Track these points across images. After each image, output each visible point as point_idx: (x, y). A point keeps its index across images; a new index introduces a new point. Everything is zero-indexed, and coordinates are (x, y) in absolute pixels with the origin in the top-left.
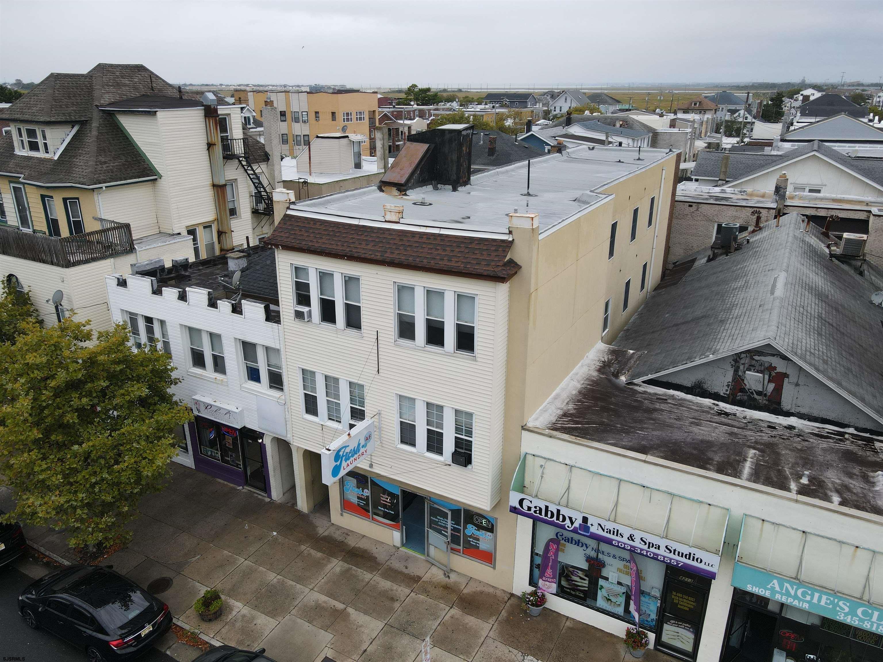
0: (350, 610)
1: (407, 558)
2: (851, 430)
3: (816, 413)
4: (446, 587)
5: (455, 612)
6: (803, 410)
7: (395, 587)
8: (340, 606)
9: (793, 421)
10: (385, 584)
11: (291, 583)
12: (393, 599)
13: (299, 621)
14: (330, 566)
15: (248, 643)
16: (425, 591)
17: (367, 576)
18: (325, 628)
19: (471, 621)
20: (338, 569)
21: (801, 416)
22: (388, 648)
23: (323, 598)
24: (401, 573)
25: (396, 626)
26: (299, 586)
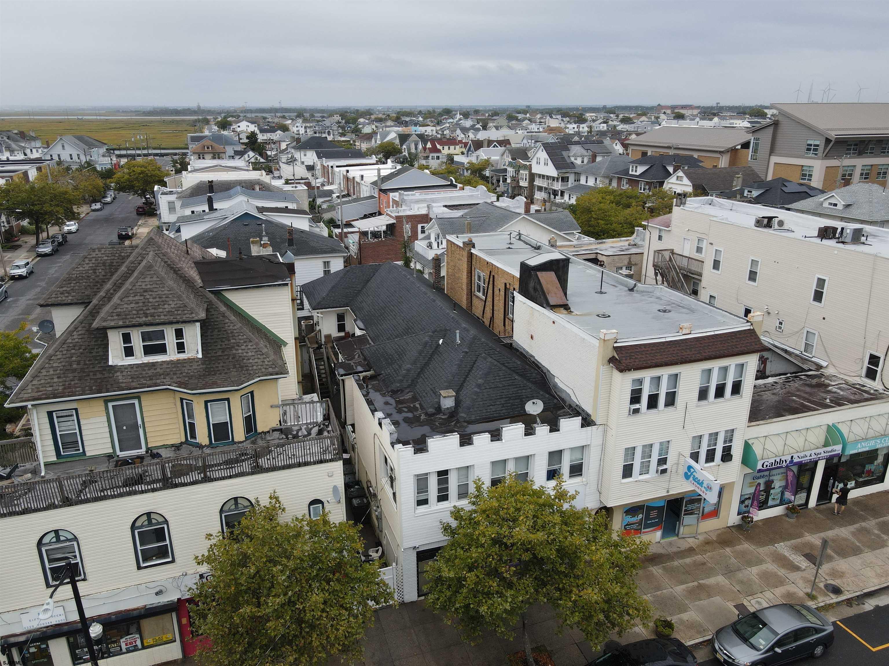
0: (700, 582)
1: (670, 543)
2: (789, 375)
3: (777, 372)
4: (708, 543)
5: (728, 549)
6: (773, 373)
7: (693, 559)
8: (695, 583)
9: (771, 380)
10: (688, 560)
11: (659, 593)
12: (704, 564)
13: (697, 603)
14: (655, 572)
15: (702, 630)
16: (706, 551)
17: (676, 563)
18: (709, 596)
19: (739, 548)
20: (660, 571)
21: (772, 376)
22: (741, 582)
23: (683, 587)
24: (682, 552)
25: (726, 572)
26: (664, 591)
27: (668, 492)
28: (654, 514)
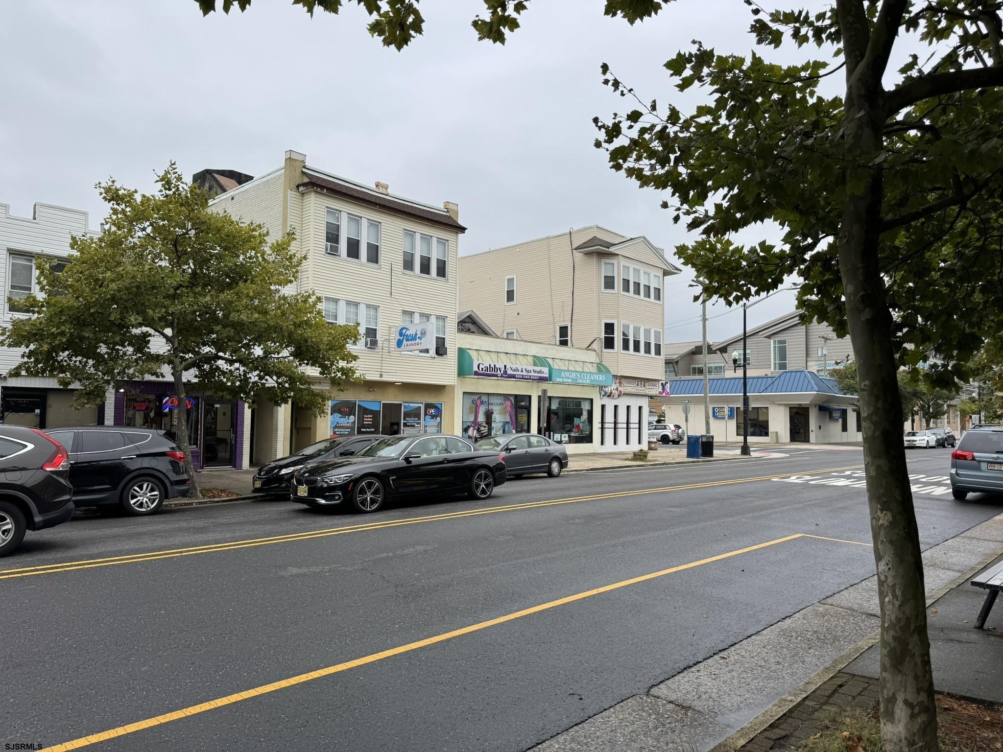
27: (381, 376)
28: (368, 420)
